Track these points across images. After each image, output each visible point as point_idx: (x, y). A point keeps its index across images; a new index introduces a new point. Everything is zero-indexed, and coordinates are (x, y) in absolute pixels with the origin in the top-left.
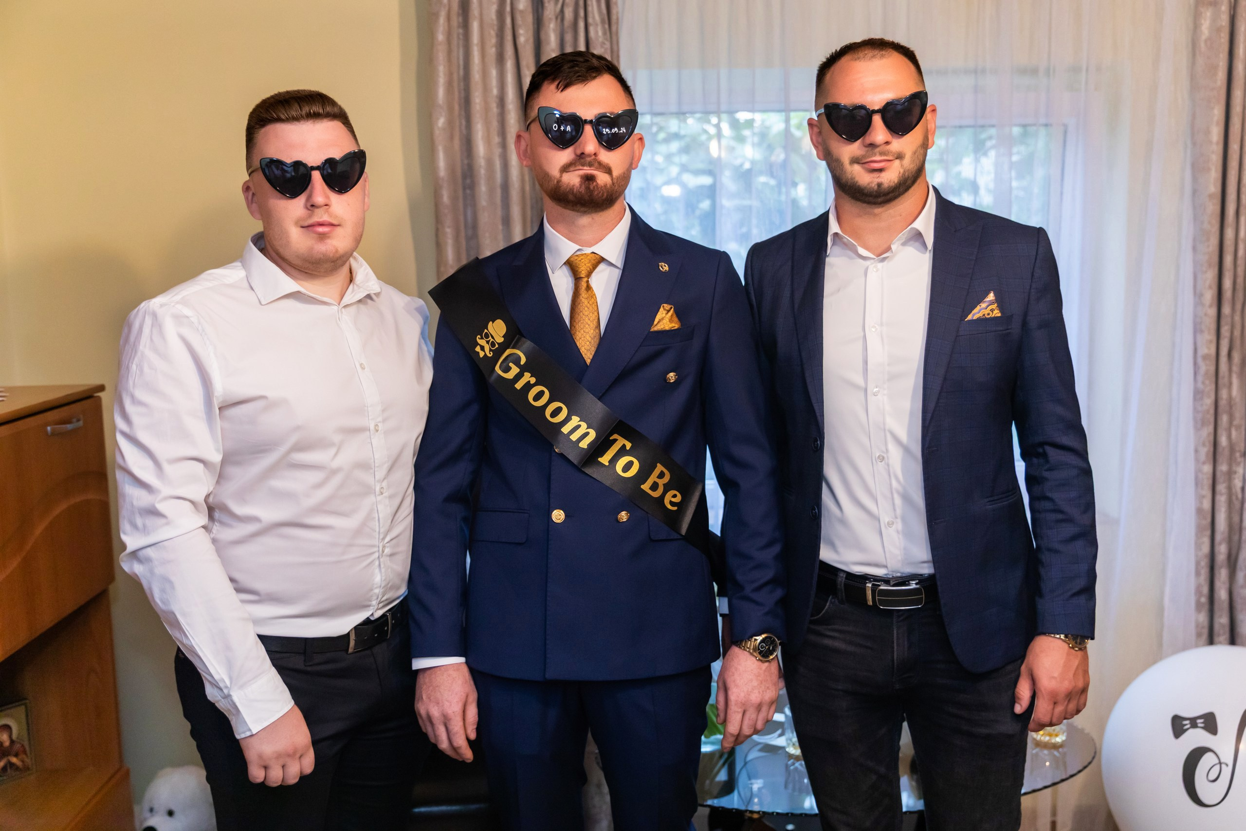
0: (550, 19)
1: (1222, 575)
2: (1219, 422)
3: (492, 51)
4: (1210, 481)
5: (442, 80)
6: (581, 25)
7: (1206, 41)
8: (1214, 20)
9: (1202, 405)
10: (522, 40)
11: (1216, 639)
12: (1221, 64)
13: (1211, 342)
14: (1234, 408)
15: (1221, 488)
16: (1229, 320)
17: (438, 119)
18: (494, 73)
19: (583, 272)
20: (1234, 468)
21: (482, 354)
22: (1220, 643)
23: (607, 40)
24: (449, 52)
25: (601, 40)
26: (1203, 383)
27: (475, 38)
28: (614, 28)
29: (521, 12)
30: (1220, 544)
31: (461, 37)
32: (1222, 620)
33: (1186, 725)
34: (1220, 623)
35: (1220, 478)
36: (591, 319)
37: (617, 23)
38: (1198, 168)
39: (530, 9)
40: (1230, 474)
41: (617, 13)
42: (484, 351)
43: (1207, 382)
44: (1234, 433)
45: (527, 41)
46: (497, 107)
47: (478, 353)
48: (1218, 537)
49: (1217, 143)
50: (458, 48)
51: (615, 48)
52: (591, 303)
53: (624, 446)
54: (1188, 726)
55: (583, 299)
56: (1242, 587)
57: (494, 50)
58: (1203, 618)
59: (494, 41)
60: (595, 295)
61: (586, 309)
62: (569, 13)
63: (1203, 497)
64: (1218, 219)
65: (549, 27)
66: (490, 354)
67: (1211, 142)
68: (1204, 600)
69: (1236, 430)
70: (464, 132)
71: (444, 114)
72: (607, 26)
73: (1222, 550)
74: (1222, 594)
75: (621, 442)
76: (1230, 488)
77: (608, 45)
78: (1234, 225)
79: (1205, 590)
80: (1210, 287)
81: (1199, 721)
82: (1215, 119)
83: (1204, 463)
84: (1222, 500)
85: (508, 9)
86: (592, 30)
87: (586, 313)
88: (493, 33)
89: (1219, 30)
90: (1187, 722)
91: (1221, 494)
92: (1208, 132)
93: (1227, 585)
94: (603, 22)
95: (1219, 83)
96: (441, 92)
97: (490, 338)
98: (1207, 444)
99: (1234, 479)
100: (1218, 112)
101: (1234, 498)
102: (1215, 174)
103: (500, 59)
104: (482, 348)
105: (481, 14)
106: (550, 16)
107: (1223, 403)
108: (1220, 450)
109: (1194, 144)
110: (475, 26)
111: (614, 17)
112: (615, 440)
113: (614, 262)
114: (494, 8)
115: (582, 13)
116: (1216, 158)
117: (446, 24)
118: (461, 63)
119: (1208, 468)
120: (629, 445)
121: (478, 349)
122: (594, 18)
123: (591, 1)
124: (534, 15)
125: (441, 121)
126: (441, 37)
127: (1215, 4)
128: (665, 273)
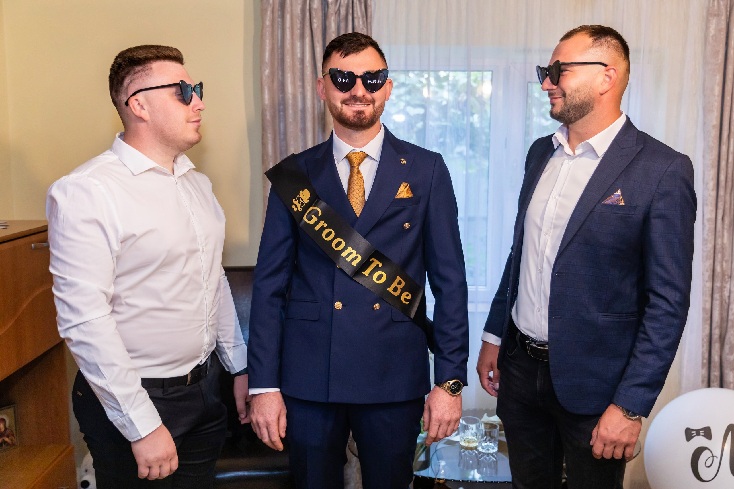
0: (332, 14)
1: (716, 347)
2: (716, 258)
3: (298, 32)
4: (711, 292)
5: (268, 48)
6: (350, 18)
7: (712, 36)
8: (718, 24)
9: (706, 248)
10: (315, 26)
11: (712, 384)
12: (721, 50)
13: (712, 211)
14: (725, 250)
15: (717, 296)
16: (723, 198)
17: (265, 70)
18: (298, 44)
19: (355, 163)
20: (724, 285)
21: (296, 210)
22: (714, 386)
23: (364, 27)
24: (273, 32)
25: (361, 27)
26: (708, 235)
27: (288, 24)
28: (369, 21)
29: (315, 9)
30: (715, 328)
31: (280, 23)
32: (716, 373)
33: (694, 434)
34: (714, 375)
35: (716, 291)
36: (360, 191)
37: (371, 17)
38: (706, 110)
39: (320, 8)
40: (722, 288)
41: (371, 12)
42: (297, 208)
43: (710, 234)
44: (724, 264)
45: (318, 26)
46: (300, 65)
47: (294, 209)
48: (714, 325)
49: (718, 96)
50: (278, 30)
52: (360, 181)
53: (378, 265)
54: (695, 434)
55: (355, 179)
56: (728, 354)
57: (299, 31)
58: (705, 372)
59: (299, 26)
60: (362, 176)
61: (357, 184)
62: (343, 11)
63: (706, 301)
64: (718, 140)
65: (331, 18)
66: (301, 209)
67: (714, 95)
68: (705, 361)
69: (726, 262)
70: (280, 78)
71: (268, 68)
72: (365, 19)
73: (716, 332)
74: (716, 358)
75: (376, 262)
76: (721, 296)
77: (365, 30)
78: (727, 144)
79: (706, 355)
80: (712, 179)
81: (701, 432)
82: (717, 82)
83: (707, 282)
84: (717, 303)
85: (308, 7)
86: (356, 21)
87: (357, 187)
88: (298, 21)
89: (720, 30)
90: (694, 432)
91: (717, 300)
92: (713, 89)
93: (719, 353)
94: (362, 17)
95: (720, 61)
96: (267, 55)
97: (301, 200)
98: (709, 270)
99: (724, 291)
100: (719, 78)
101: (724, 302)
102: (716, 114)
103: (302, 36)
104: (296, 206)
105: (292, 10)
106: (332, 12)
107: (718, 247)
108: (716, 273)
109: (704, 96)
110: (288, 17)
111: (369, 14)
112: (373, 262)
113: (374, 158)
114: (299, 7)
115: (350, 11)
116: (717, 105)
117: (271, 15)
118: (280, 38)
119: (709, 285)
120: (380, 265)
121: (293, 206)
122: (357, 14)
123: (356, 4)
124: (322, 12)
125: (267, 72)
126: (268, 23)
127: (718, 15)
128: (404, 164)
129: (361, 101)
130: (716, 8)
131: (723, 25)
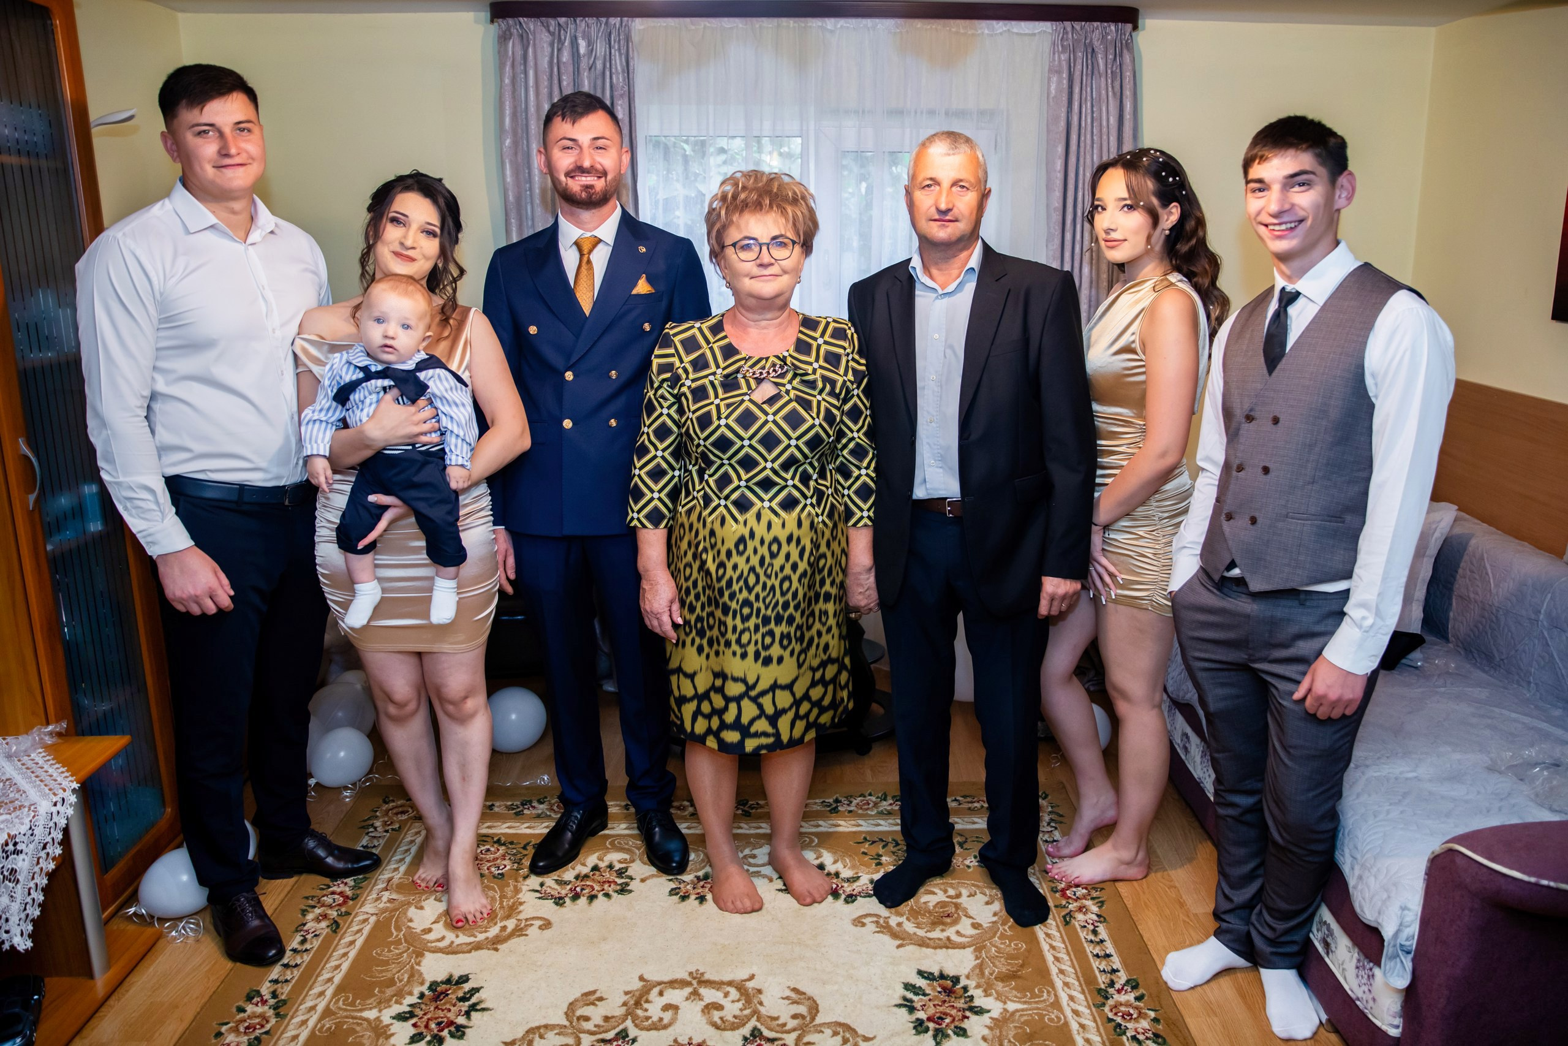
0: (585, 69)
5: (508, 112)
6: (608, 73)
7: (1053, 98)
8: (1059, 82)
10: (564, 84)
17: (505, 140)
19: (585, 250)
23: (625, 84)
24: (514, 91)
25: (621, 84)
27: (531, 82)
29: (564, 63)
31: (523, 80)
36: (589, 284)
38: (1049, 189)
39: (571, 62)
45: (568, 84)
49: (1060, 172)
50: (520, 89)
51: (632, 90)
52: (589, 272)
55: (584, 270)
57: (546, 90)
59: (546, 84)
60: (593, 267)
61: (585, 277)
62: (599, 65)
64: (1061, 226)
65: (584, 74)
67: (1056, 171)
70: (526, 149)
71: (510, 136)
72: (625, 74)
77: (626, 88)
78: (1072, 232)
82: (1059, 154)
85: (555, 61)
86: (614, 77)
87: (585, 280)
88: (546, 78)
89: (1061, 89)
92: (1054, 164)
94: (623, 71)
95: (1061, 129)
96: (507, 120)
100: (1060, 149)
102: (1058, 194)
105: (536, 64)
106: (585, 67)
109: (1047, 171)
110: (531, 73)
111: (631, 68)
113: (609, 243)
114: (546, 59)
115: (608, 66)
118: (523, 99)
122: (616, 68)
123: (615, 56)
124: (574, 65)
125: (508, 142)
126: (507, 81)
127: (1059, 72)
128: (644, 253)
129: (588, 172)
130: (1056, 63)
131: (1065, 82)
